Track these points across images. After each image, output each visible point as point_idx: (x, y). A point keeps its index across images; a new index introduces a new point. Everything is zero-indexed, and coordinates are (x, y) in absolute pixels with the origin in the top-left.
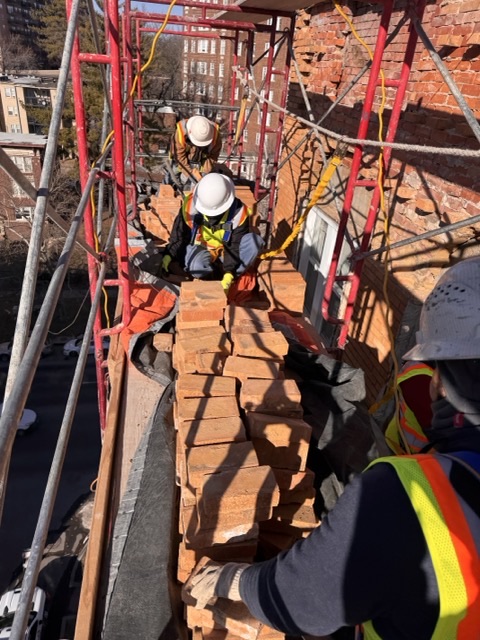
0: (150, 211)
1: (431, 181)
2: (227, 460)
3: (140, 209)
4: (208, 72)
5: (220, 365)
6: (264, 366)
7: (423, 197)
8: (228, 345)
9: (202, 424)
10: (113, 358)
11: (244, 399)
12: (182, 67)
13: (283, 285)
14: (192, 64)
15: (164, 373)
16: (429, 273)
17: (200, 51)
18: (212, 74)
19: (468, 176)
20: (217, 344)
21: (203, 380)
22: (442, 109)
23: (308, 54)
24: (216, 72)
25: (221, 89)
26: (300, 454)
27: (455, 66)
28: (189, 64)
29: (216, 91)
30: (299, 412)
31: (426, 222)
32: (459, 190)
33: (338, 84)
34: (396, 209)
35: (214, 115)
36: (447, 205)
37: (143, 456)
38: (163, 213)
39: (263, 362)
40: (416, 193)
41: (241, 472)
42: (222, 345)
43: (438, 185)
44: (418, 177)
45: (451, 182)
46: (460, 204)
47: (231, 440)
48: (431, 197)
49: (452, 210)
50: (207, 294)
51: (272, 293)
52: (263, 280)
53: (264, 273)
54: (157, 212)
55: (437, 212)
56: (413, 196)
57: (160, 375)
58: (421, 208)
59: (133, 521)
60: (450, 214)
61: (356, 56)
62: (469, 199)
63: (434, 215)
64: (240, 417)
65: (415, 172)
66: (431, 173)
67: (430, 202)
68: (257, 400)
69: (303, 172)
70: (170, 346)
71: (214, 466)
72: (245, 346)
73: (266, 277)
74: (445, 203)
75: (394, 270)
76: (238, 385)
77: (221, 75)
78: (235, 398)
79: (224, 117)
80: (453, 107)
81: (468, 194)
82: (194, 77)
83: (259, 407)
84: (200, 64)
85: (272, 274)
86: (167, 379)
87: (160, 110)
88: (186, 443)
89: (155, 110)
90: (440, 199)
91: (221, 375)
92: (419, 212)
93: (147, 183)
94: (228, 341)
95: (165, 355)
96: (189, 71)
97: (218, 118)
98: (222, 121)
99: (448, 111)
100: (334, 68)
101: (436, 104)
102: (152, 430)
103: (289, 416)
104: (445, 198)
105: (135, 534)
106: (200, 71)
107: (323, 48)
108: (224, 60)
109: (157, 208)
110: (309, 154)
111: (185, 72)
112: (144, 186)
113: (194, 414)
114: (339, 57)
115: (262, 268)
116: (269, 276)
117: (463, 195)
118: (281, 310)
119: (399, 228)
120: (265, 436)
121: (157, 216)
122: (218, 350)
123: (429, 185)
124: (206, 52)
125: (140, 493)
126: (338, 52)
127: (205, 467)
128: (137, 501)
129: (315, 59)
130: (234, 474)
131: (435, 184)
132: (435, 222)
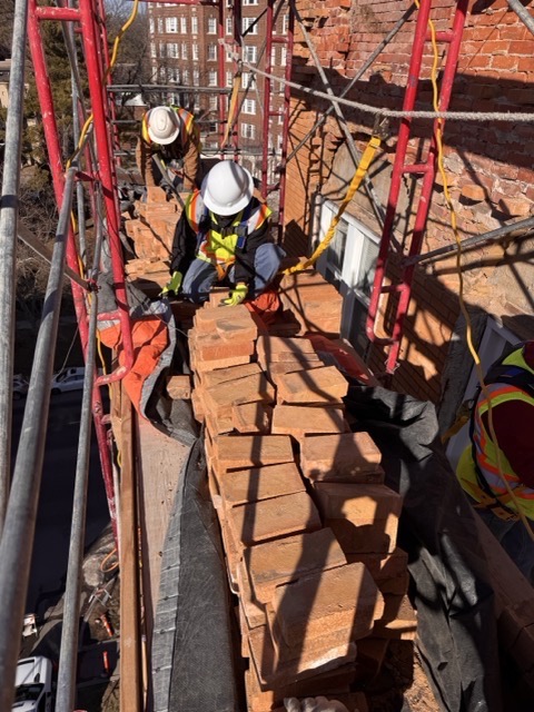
0: (138, 221)
1: (477, 163)
2: (303, 560)
3: (124, 219)
4: (180, 55)
5: (266, 419)
6: (322, 415)
7: (468, 183)
8: (270, 390)
9: (260, 508)
10: (118, 414)
11: (308, 466)
12: (149, 50)
13: (315, 302)
14: (161, 46)
15: (185, 429)
16: (481, 274)
17: (169, 31)
18: (184, 58)
19: (525, 153)
20: (257, 390)
21: (247, 443)
22: (486, 74)
23: (307, 19)
24: (190, 56)
25: (196, 75)
26: (387, 532)
27: (498, 19)
28: (157, 46)
29: (191, 76)
30: (379, 475)
31: (473, 213)
32: (514, 171)
33: (346, 54)
34: (433, 199)
35: (192, 106)
36: (500, 190)
37: (176, 547)
38: (156, 222)
39: (321, 410)
40: (458, 178)
41: (326, 576)
42: (262, 390)
43: (486, 167)
44: (459, 160)
45: (503, 161)
46: (518, 188)
47: (302, 527)
48: (478, 182)
49: (507, 196)
50: (231, 323)
51: (302, 313)
52: (288, 297)
53: (289, 289)
54: (147, 221)
55: (488, 200)
56: (455, 183)
57: (180, 432)
58: (468, 196)
59: (177, 644)
60: (506, 201)
61: (367, 18)
62: (529, 182)
63: (484, 203)
64: (307, 492)
65: (455, 154)
66: (476, 153)
67: (479, 188)
68: (324, 466)
69: (312, 162)
70: (188, 391)
71: (287, 571)
72: (294, 390)
73: (292, 293)
74: (497, 188)
75: (437, 273)
76: (295, 446)
77: (195, 58)
78: (294, 465)
79: (204, 107)
80: (500, 70)
81: (527, 175)
82: (165, 62)
83: (327, 474)
84: (170, 46)
85: (299, 290)
86: (190, 436)
87: (129, 103)
88: (243, 540)
89: (123, 103)
90: (491, 185)
91: (269, 433)
92: (465, 201)
93: (128, 187)
94: (269, 385)
95: (184, 404)
96: (158, 55)
97: (197, 109)
98: (202, 112)
99: (493, 75)
100: (340, 36)
101: (477, 69)
102: (183, 510)
103: (367, 482)
104: (497, 183)
105: (183, 662)
106: (170, 54)
107: (325, 11)
108: (198, 41)
109: (146, 217)
110: (317, 141)
111: (154, 56)
112: (125, 191)
113: (245, 495)
114: (345, 21)
115: (286, 282)
116: (297, 292)
117: (521, 177)
118: (315, 333)
119: (439, 223)
120: (344, 515)
121: (148, 226)
122: (259, 398)
123: (475, 168)
124: (175, 32)
125: (180, 601)
126: (343, 15)
127: (275, 575)
128: (177, 612)
129: (315, 25)
130: (317, 581)
131: (482, 167)
132: (486, 212)
